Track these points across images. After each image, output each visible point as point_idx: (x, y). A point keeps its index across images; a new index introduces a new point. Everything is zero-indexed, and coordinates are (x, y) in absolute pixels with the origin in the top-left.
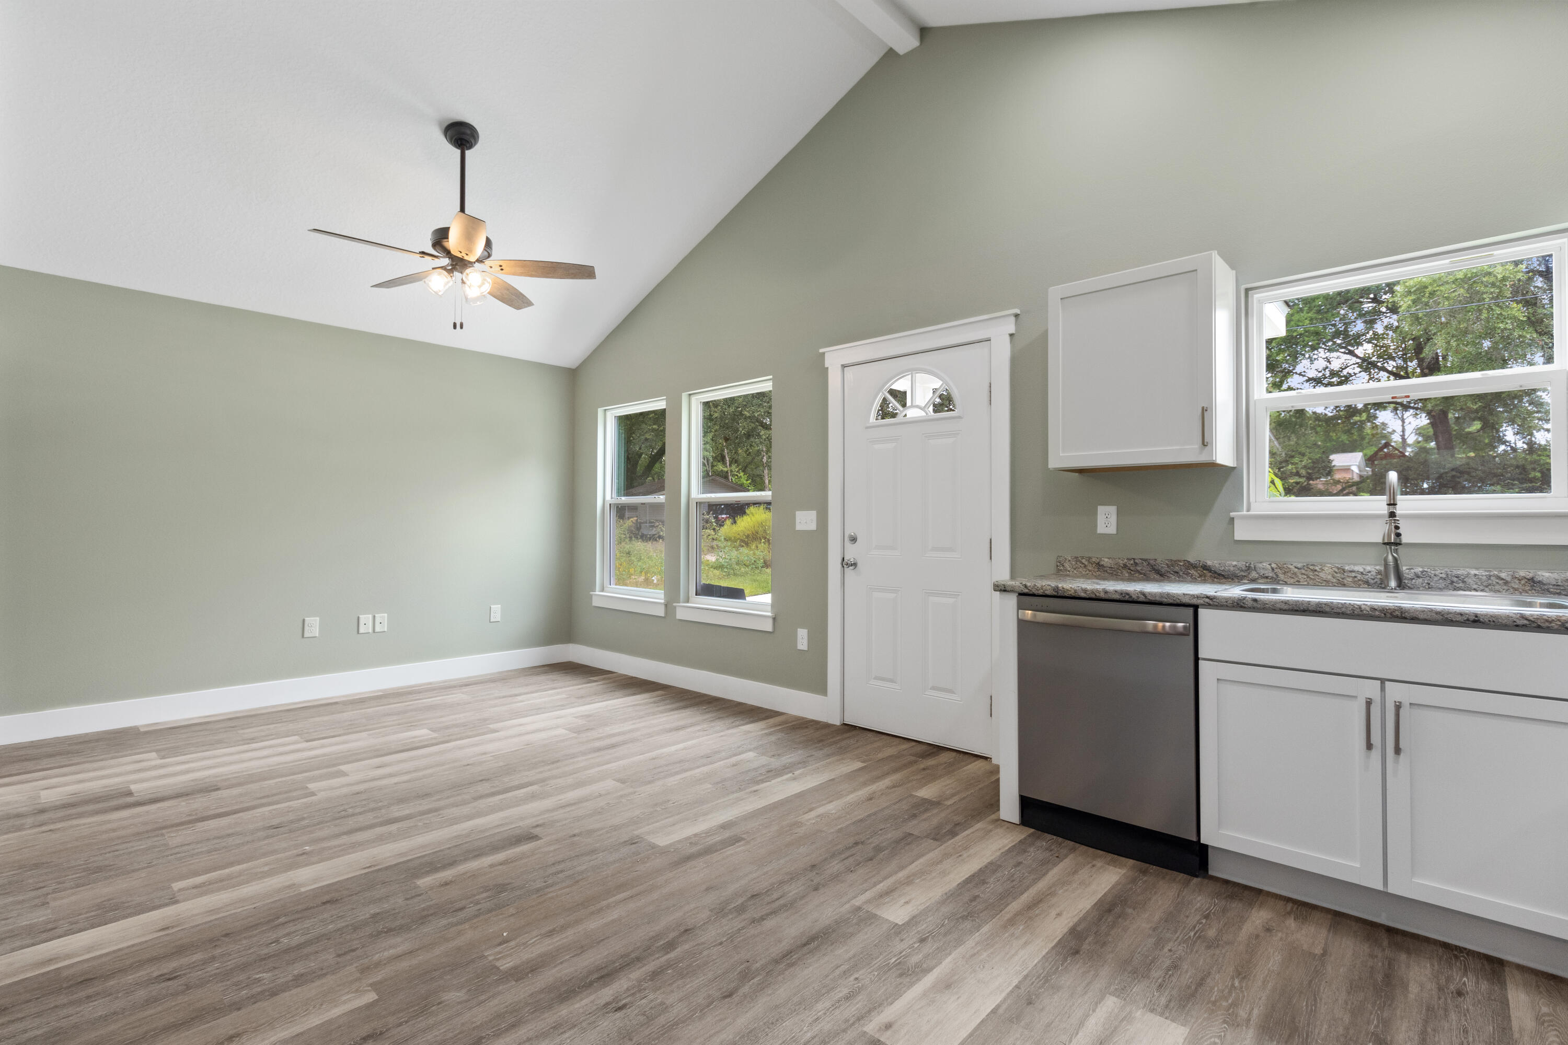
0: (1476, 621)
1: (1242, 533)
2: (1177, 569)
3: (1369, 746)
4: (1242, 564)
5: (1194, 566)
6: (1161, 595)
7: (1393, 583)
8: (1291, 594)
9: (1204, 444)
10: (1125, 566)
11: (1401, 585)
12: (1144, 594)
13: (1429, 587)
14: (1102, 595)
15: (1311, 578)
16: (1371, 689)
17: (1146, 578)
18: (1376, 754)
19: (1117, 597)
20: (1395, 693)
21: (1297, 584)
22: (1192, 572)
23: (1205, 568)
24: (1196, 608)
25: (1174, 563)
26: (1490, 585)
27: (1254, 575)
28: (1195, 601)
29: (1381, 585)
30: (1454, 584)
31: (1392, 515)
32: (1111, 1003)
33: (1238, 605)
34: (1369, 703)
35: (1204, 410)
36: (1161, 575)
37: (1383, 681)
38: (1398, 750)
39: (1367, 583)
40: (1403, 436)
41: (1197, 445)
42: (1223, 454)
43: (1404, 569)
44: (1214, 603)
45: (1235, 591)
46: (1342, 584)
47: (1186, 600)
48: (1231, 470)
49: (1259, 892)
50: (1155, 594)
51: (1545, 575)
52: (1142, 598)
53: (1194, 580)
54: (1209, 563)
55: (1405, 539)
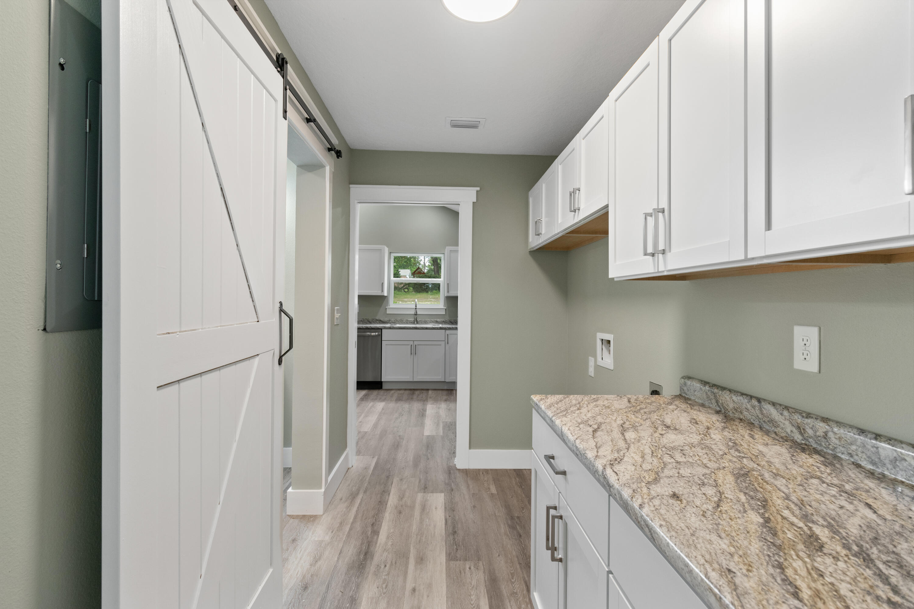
0: (427, 328)
1: (388, 312)
2: (374, 321)
3: (411, 354)
4: (388, 319)
5: (378, 320)
6: (375, 327)
7: (416, 323)
8: (398, 325)
9: (382, 291)
10: (361, 321)
11: (417, 323)
12: (371, 327)
13: (422, 323)
14: (361, 328)
15: (401, 322)
16: (411, 343)
17: (366, 324)
18: (412, 355)
19: (365, 328)
20: (416, 343)
21: (399, 323)
22: (377, 322)
23: (380, 320)
24: (382, 329)
25: (373, 319)
26: (432, 322)
27: (391, 322)
28: (381, 328)
29: (414, 323)
30: (426, 322)
31: (416, 308)
32: (372, 403)
33: (390, 328)
34: (411, 345)
35: (382, 283)
36: (370, 323)
37: (414, 341)
38: (415, 354)
39: (411, 323)
40: (424, 263)
41: (380, 292)
42: (386, 294)
43: (418, 319)
44: (385, 328)
45: (388, 325)
46: (407, 323)
47: (380, 328)
48: (386, 296)
49: (392, 389)
50: (373, 327)
51: (438, 320)
52: (370, 328)
53: (378, 324)
54: (381, 319)
55: (418, 313)
